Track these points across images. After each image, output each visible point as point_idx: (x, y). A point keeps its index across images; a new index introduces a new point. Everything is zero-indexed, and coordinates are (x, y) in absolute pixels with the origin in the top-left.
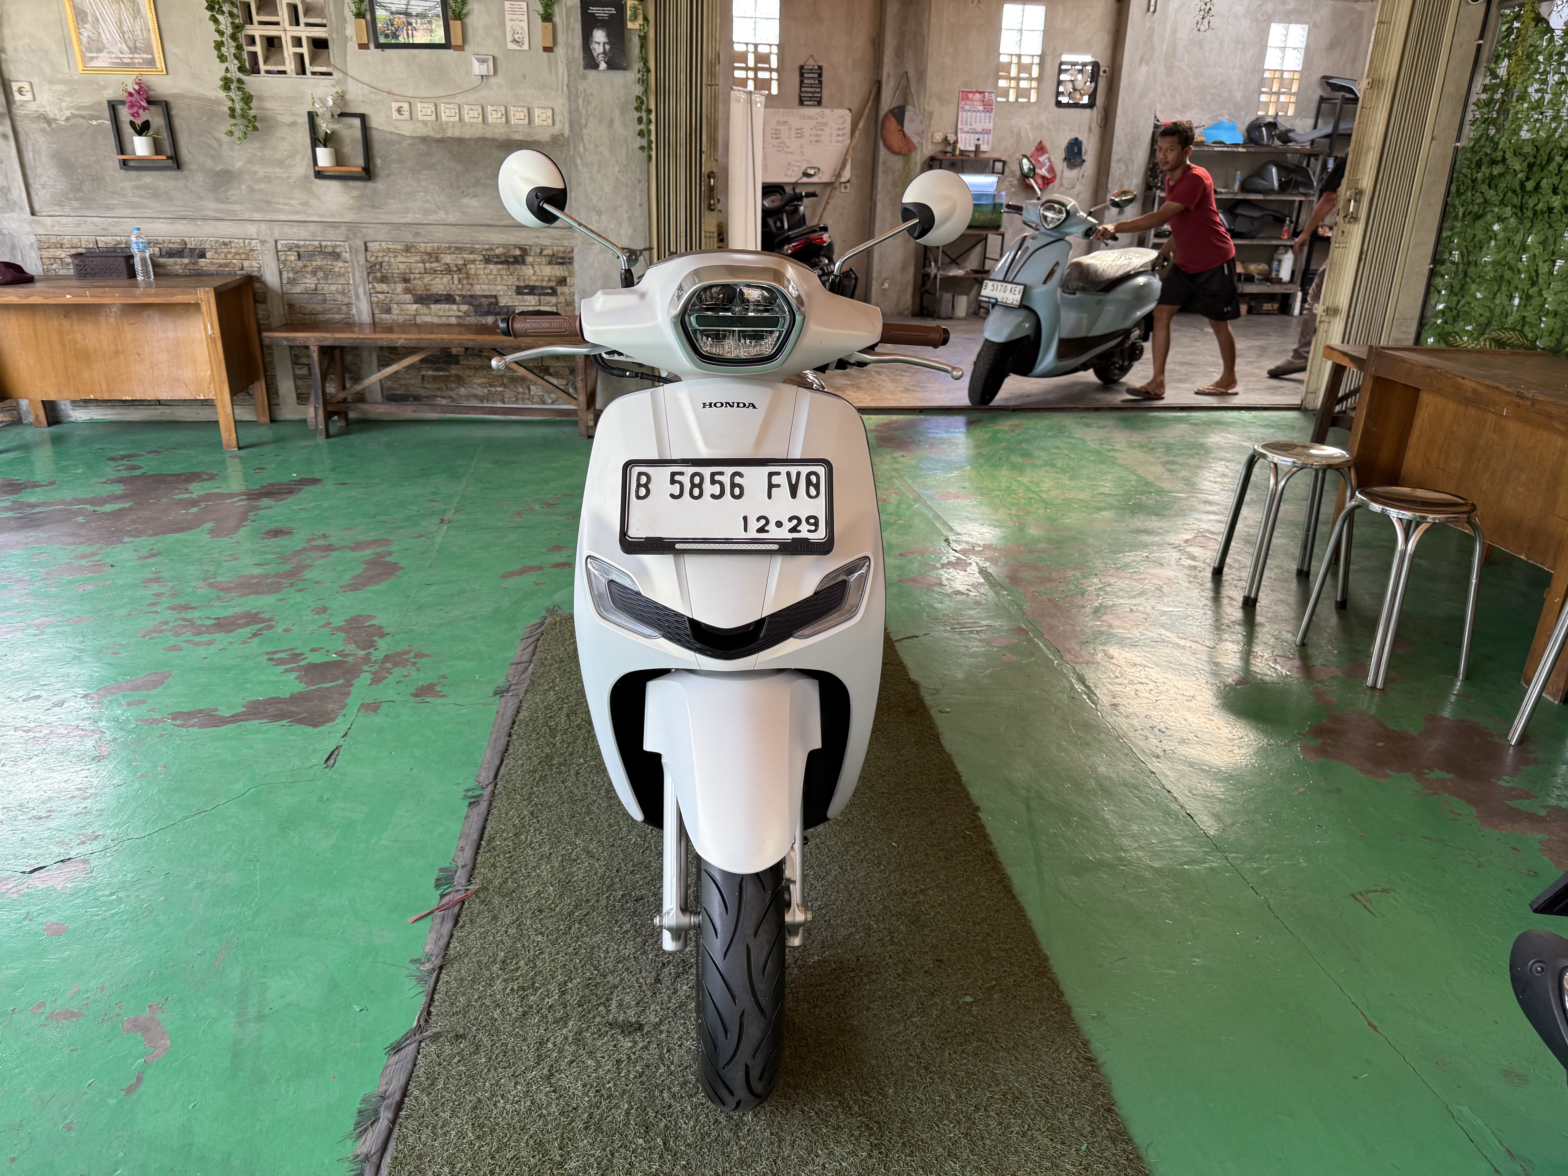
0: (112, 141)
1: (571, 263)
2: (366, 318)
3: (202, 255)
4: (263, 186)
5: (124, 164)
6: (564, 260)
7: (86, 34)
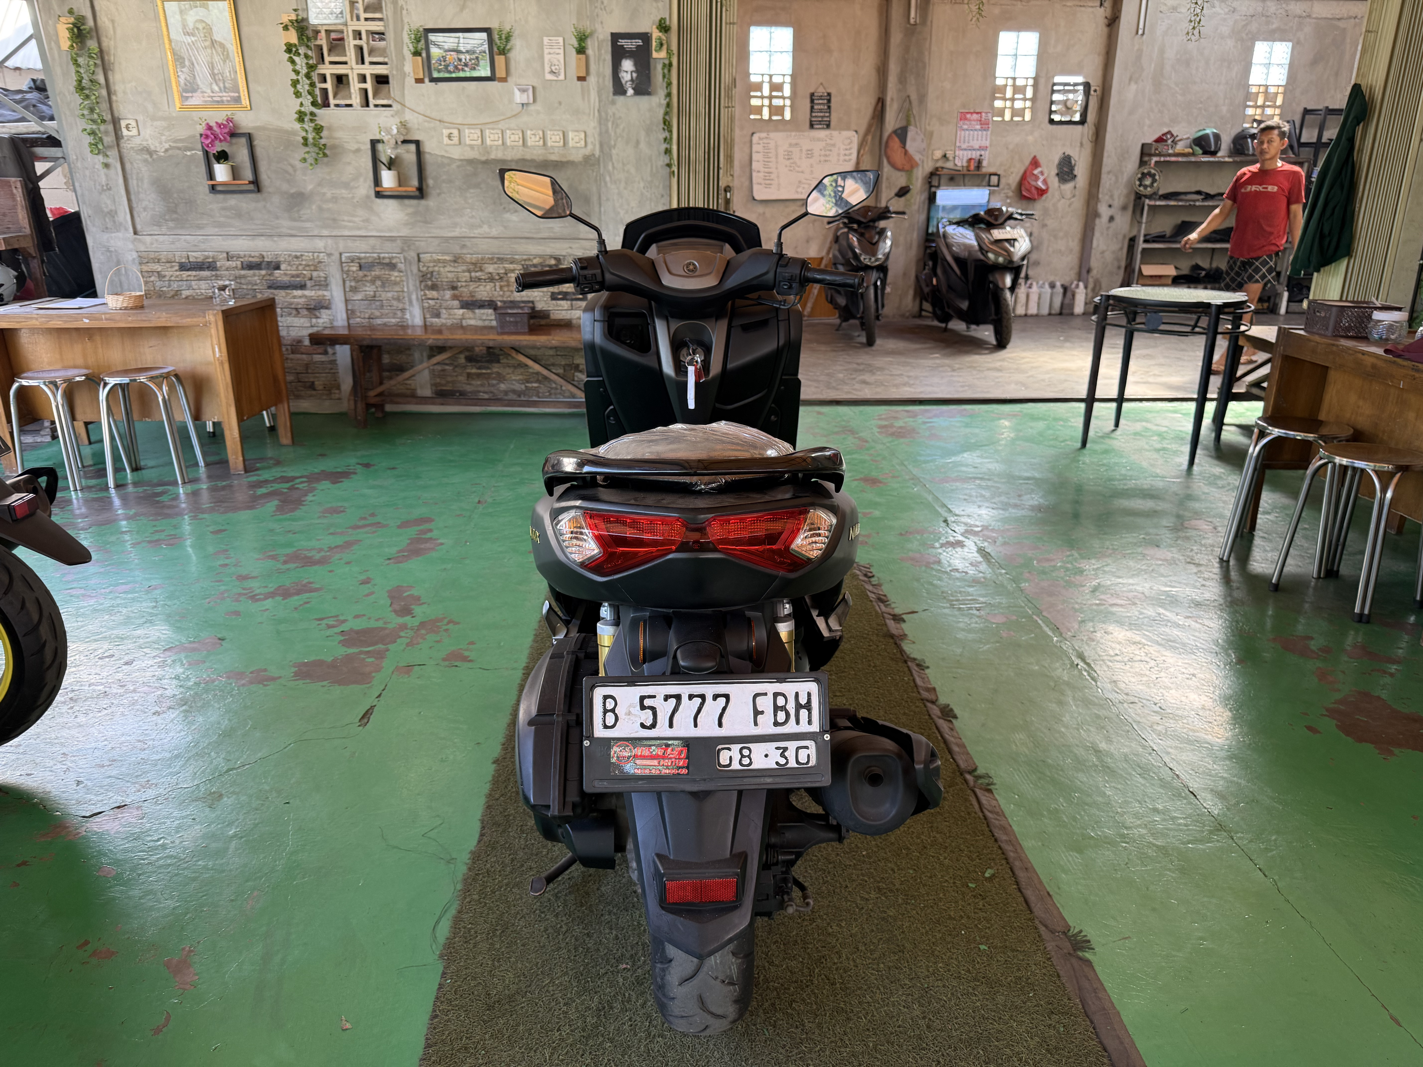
0: (203, 169)
2: (418, 321)
3: (278, 268)
4: (331, 205)
5: (213, 188)
7: (183, 77)
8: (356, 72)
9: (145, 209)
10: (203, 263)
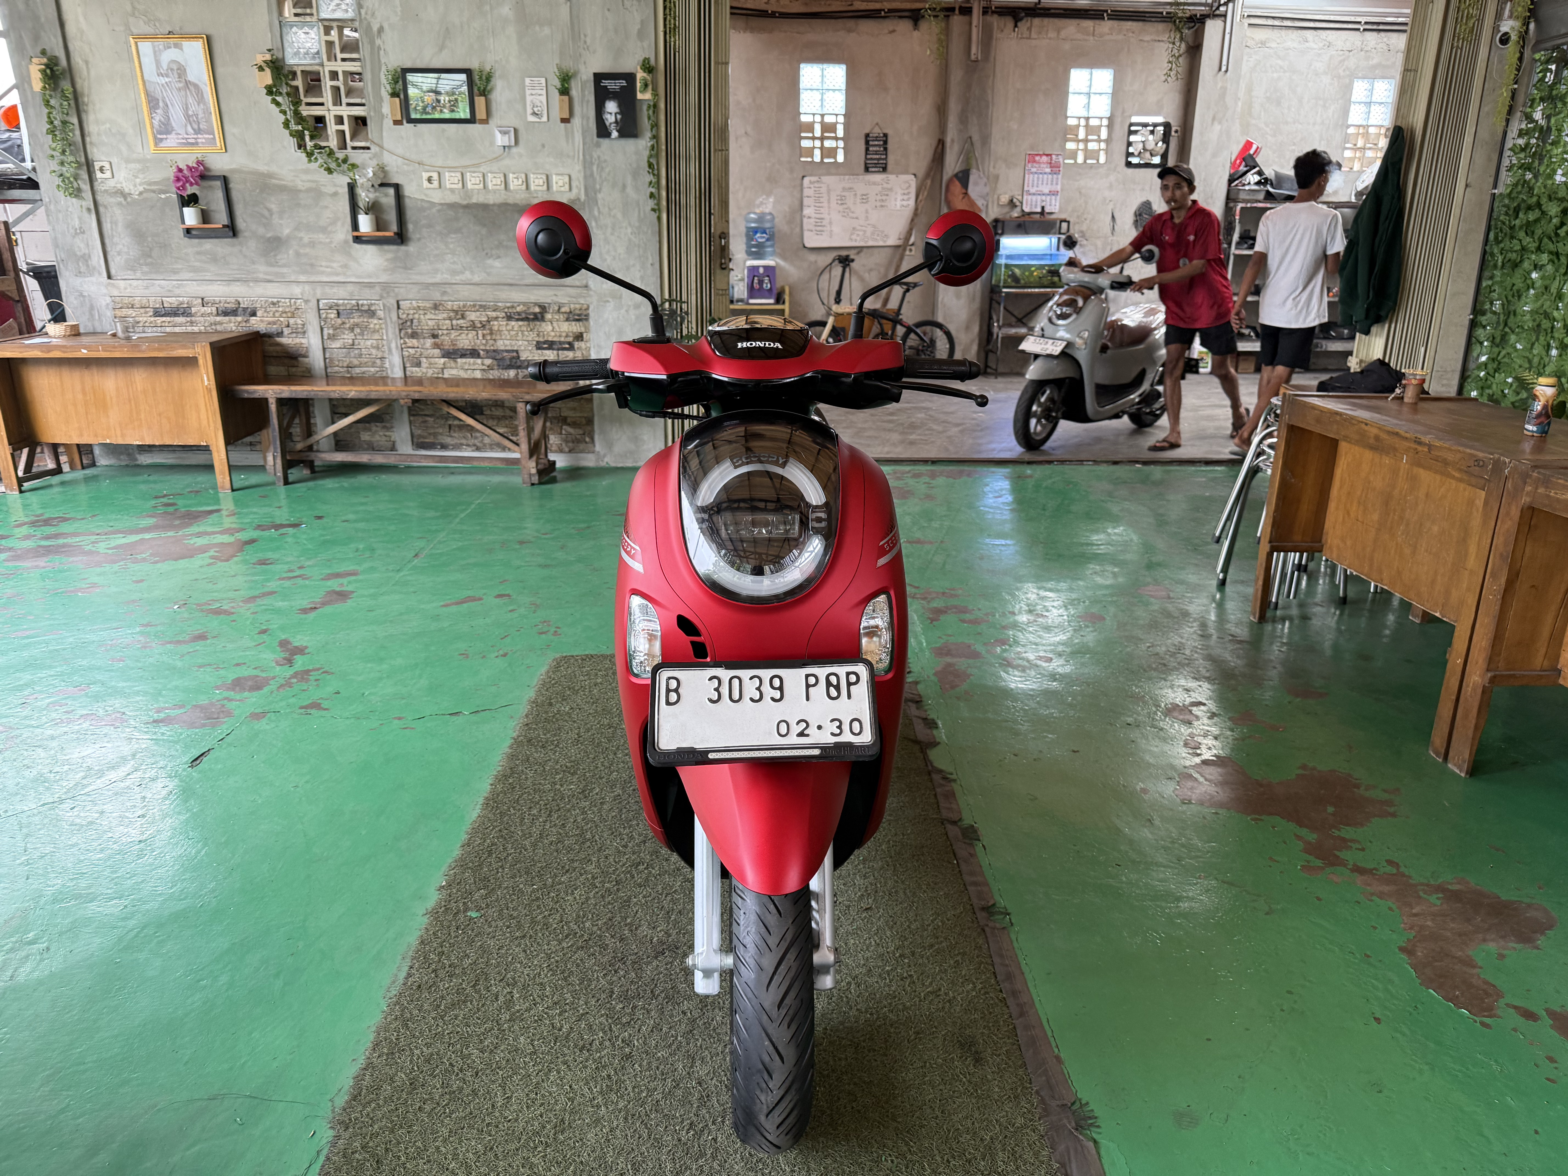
0: (175, 212)
1: (587, 320)
2: (398, 371)
3: (254, 314)
4: (307, 250)
5: (185, 232)
6: (580, 316)
7: (157, 118)
8: (333, 113)
9: (119, 253)
10: (178, 309)
